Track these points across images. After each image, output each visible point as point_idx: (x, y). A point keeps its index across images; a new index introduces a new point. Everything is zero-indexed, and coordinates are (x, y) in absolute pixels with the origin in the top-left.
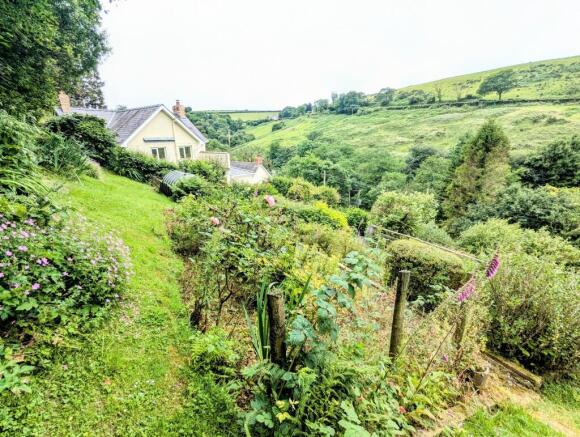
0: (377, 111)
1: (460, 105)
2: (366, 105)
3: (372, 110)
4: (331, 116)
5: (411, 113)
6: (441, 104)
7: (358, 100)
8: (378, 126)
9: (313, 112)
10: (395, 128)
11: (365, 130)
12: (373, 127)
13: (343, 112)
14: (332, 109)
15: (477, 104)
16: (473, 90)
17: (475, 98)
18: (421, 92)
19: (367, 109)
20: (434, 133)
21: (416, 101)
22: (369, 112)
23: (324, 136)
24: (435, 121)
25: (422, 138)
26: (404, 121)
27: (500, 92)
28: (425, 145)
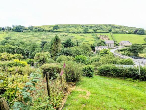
0: (29, 31)
1: (50, 32)
2: (26, 30)
3: (28, 31)
4: (13, 32)
5: (39, 33)
6: (46, 31)
7: (23, 28)
8: (31, 36)
9: (5, 30)
10: (36, 36)
11: (27, 37)
12: (29, 36)
13: (18, 31)
14: (13, 30)
15: (53, 32)
16: (52, 29)
17: (52, 30)
18: (40, 28)
19: (26, 31)
20: (46, 38)
21: (39, 30)
22: (27, 32)
23: (12, 38)
24: (45, 35)
25: (43, 39)
26: (38, 35)
27: (57, 29)
28: (44, 40)
